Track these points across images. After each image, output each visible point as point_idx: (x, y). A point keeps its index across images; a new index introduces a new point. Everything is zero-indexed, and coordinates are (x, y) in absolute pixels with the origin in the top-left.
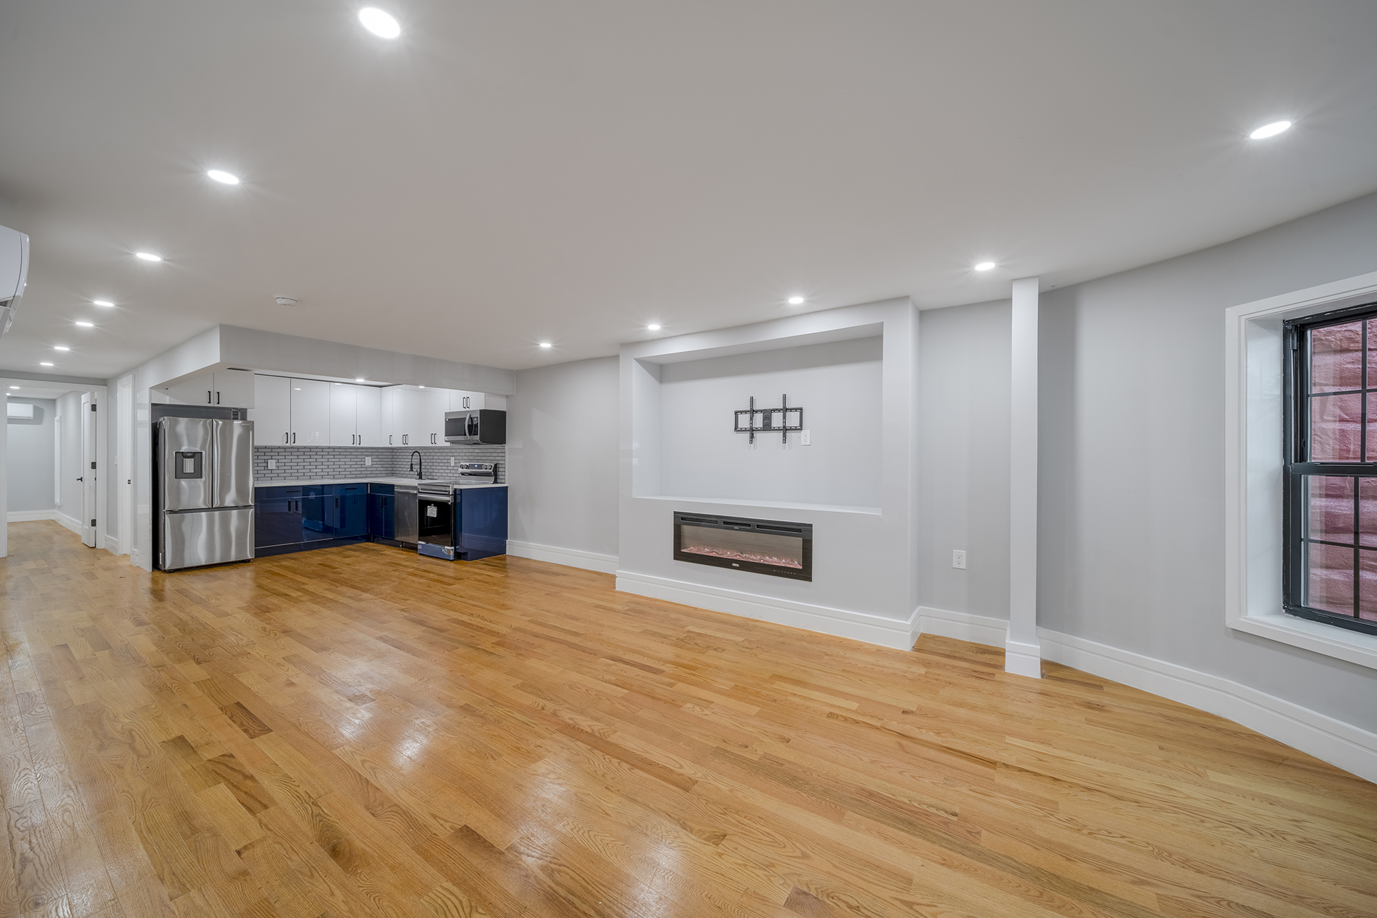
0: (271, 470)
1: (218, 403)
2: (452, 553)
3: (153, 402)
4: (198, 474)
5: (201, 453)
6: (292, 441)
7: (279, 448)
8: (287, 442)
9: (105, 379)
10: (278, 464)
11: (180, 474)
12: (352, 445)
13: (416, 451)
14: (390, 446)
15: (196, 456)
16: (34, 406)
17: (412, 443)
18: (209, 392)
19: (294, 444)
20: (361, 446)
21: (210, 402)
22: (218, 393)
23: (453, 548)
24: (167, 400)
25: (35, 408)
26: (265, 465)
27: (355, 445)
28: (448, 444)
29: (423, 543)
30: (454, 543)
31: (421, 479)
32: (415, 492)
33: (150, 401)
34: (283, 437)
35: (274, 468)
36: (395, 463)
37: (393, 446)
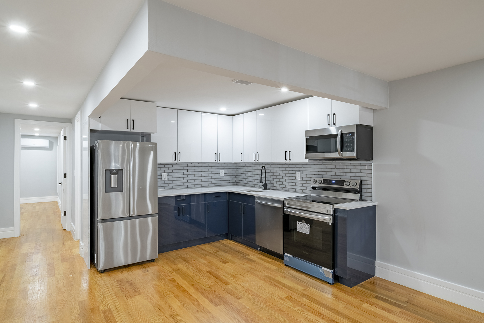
0: (164, 181)
1: (133, 129)
2: (331, 277)
3: (91, 129)
4: (120, 189)
5: (122, 170)
6: (179, 159)
7: (169, 164)
8: (175, 160)
9: (71, 119)
10: (169, 177)
11: (108, 189)
12: (215, 162)
13: (264, 167)
14: (241, 162)
15: (119, 172)
16: (49, 140)
17: (262, 160)
18: (128, 120)
19: (180, 162)
20: (221, 162)
21: (128, 128)
22: (133, 120)
23: (332, 271)
24: (100, 127)
25: (50, 141)
26: (160, 177)
27: (216, 162)
28: (307, 161)
29: (291, 256)
30: (333, 266)
31: (266, 189)
32: (280, 206)
33: (89, 128)
34: (173, 156)
35: (166, 179)
36: (238, 174)
37: (244, 161)
